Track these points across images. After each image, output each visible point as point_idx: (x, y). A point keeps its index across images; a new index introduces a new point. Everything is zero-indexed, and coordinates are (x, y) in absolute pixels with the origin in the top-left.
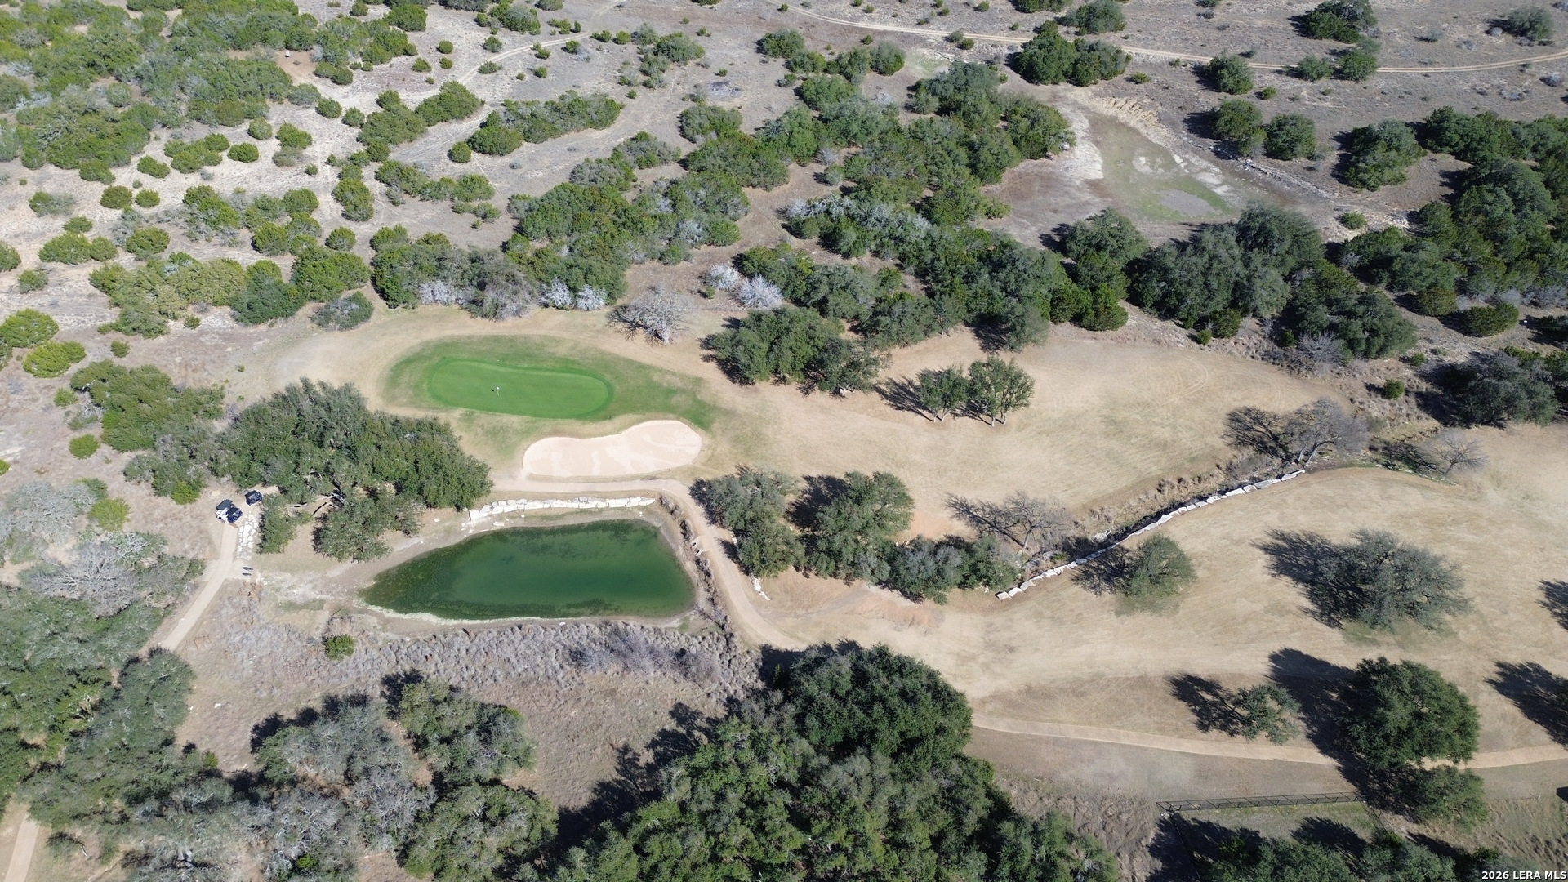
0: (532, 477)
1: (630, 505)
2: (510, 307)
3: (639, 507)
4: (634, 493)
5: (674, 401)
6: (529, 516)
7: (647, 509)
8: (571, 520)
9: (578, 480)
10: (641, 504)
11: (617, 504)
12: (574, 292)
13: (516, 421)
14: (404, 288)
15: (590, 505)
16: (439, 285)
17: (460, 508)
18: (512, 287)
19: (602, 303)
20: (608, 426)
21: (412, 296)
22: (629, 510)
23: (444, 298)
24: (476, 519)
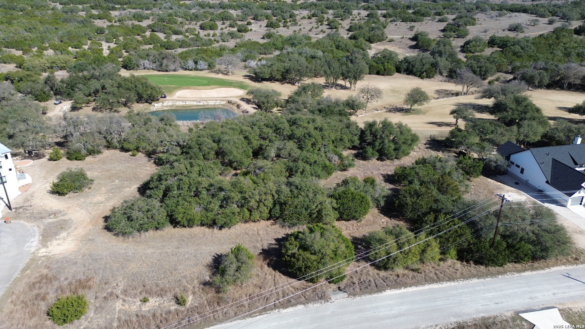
0: (178, 97)
1: (216, 104)
2: (172, 67)
3: (220, 105)
4: (218, 100)
5: (233, 84)
6: (177, 106)
7: (223, 105)
8: (194, 108)
9: (197, 98)
10: (221, 103)
11: (211, 103)
12: (196, 63)
13: (173, 86)
14: (133, 62)
15: (202, 103)
16: (147, 61)
17: (150, 103)
18: (173, 60)
19: (206, 67)
20: (208, 87)
21: (136, 65)
22: (216, 105)
23: (148, 66)
24: (157, 106)
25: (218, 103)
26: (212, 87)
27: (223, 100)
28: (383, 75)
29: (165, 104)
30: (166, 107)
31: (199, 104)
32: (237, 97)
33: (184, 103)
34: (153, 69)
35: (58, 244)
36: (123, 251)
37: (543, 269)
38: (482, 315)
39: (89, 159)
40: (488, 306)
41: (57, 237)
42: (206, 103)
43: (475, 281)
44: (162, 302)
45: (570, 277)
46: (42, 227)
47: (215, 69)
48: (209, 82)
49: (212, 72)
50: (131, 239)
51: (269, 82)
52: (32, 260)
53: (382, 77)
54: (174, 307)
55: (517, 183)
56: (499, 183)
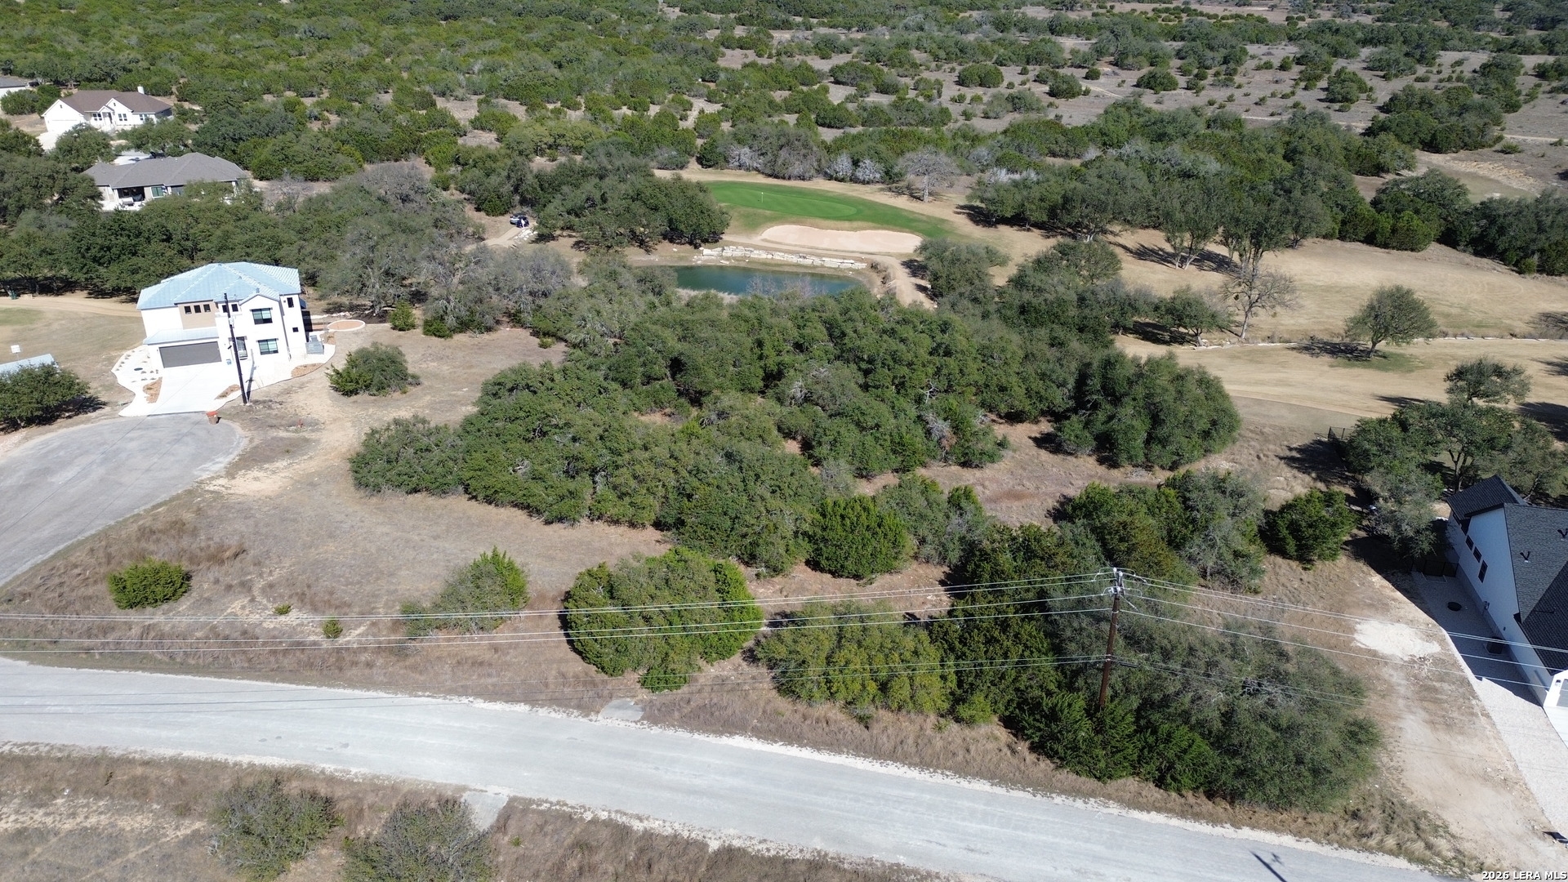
0: (765, 240)
1: (843, 266)
2: (797, 168)
3: (850, 269)
4: (850, 258)
5: (914, 224)
6: (752, 261)
7: (858, 272)
8: (787, 269)
9: (803, 247)
10: (853, 266)
11: (832, 263)
12: (856, 163)
13: (768, 213)
14: (718, 150)
15: (808, 262)
16: (746, 149)
17: (696, 247)
18: (804, 151)
19: (878, 176)
20: (847, 224)
21: (722, 158)
22: (841, 270)
23: (748, 162)
24: (707, 255)
25: (848, 264)
26: (855, 224)
27: (862, 260)
28: (1385, 246)
29: (729, 252)
30: (728, 259)
31: (802, 261)
32: (899, 255)
33: (770, 256)
34: (757, 169)
35: (256, 479)
36: (340, 517)
37: (1214, 820)
38: (902, 860)
39: (460, 338)
40: (940, 848)
41: (266, 466)
42: (817, 262)
43: (982, 786)
44: (306, 622)
45: (1275, 866)
46: (257, 442)
47: (901, 184)
48: (859, 212)
49: (890, 190)
50: (374, 500)
51: (1015, 228)
52: (189, 492)
53: (1378, 252)
54: (316, 636)
55: (1454, 607)
56: (1398, 595)
